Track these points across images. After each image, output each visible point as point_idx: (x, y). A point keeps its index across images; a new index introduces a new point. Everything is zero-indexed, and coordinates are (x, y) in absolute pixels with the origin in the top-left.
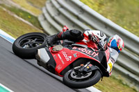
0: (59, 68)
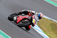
0: (18, 21)
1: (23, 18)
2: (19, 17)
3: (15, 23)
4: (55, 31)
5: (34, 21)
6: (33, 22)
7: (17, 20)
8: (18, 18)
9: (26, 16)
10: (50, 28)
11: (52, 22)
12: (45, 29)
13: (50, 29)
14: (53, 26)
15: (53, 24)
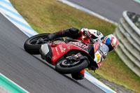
1: (69, 48)
2: (56, 46)
3: (44, 61)
4: (59, 25)
5: (97, 57)
6: (96, 59)
7: (51, 53)
8: (53, 49)
9: (76, 43)
10: (47, 18)
11: (52, 3)
12: (35, 19)
13: (46, 20)
14: (55, 12)
15: (56, 7)
